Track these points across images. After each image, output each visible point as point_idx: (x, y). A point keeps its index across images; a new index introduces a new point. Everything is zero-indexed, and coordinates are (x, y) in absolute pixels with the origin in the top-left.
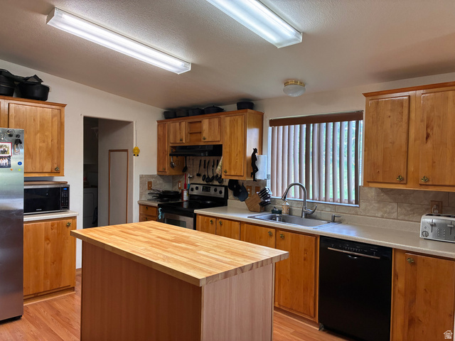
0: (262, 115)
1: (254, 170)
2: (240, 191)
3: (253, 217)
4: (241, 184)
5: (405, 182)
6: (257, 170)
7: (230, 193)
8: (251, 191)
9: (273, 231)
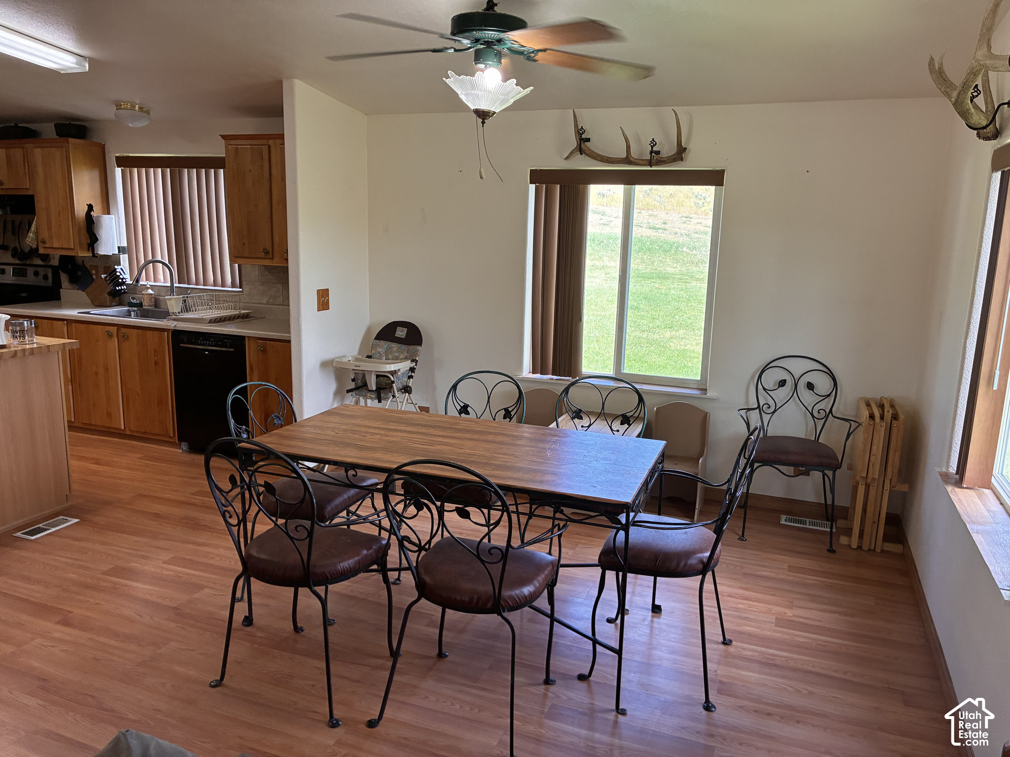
0: (102, 148)
1: (91, 238)
2: (79, 273)
3: (88, 313)
4: (81, 263)
5: (271, 256)
6: (97, 240)
7: (64, 278)
8: (97, 274)
9: (114, 330)
